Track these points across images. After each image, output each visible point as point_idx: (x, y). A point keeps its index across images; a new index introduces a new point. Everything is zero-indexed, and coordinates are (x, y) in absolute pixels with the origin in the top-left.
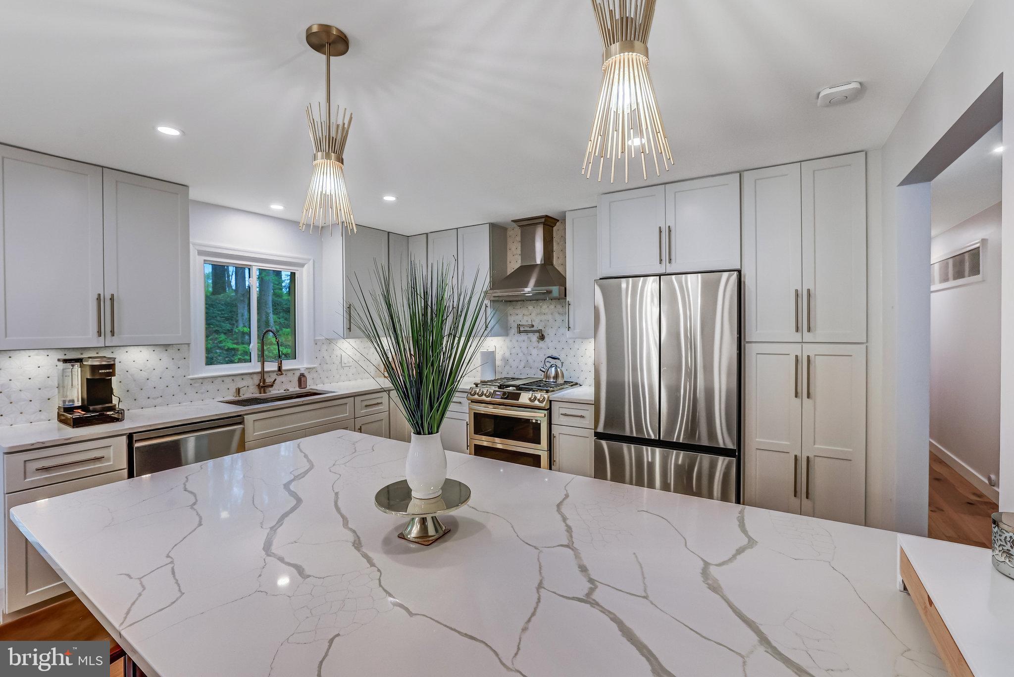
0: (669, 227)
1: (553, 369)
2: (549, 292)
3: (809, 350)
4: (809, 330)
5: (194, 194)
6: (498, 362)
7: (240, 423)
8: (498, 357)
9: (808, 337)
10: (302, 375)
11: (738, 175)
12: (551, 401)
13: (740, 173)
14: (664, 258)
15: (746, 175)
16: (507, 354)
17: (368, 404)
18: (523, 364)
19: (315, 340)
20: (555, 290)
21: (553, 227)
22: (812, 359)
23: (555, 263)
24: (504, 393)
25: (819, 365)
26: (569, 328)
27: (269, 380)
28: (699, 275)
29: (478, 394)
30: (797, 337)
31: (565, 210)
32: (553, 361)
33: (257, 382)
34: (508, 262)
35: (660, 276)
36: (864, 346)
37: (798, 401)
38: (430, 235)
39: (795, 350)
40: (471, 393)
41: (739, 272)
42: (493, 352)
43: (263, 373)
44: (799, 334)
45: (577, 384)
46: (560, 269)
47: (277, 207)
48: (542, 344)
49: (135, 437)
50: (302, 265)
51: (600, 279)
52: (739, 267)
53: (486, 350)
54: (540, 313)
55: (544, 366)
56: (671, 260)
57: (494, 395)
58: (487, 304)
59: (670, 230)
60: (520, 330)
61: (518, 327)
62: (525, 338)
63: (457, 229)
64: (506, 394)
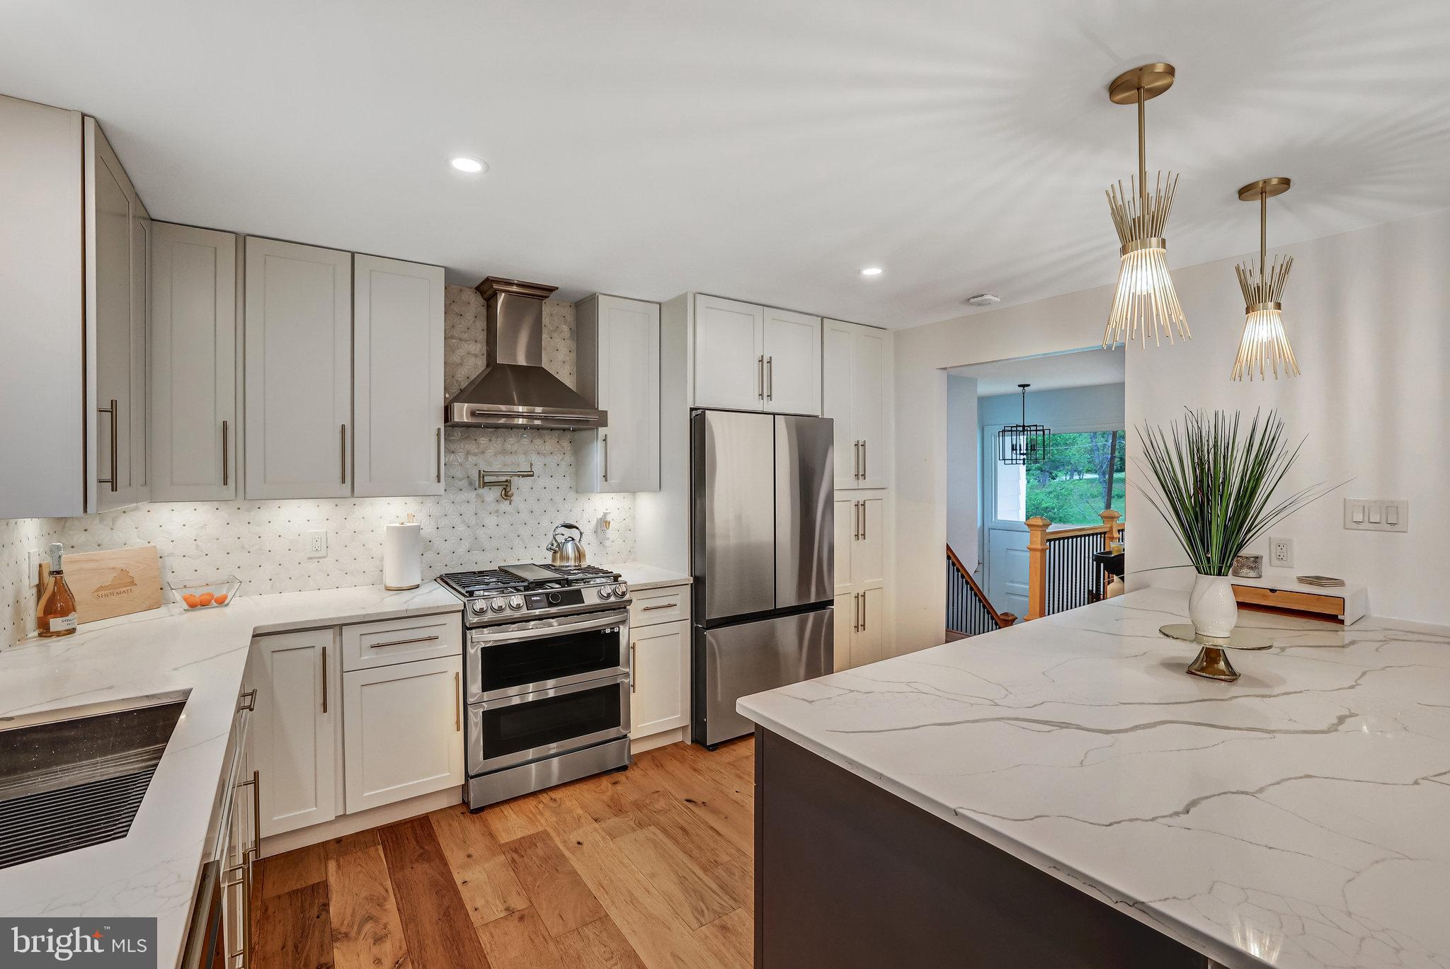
1: (570, 545)
4: (862, 477)
11: (820, 319)
14: (762, 394)
15: (825, 322)
18: (466, 545)
26: (604, 476)
29: (491, 609)
32: (567, 532)
42: (418, 528)
44: (857, 482)
48: (505, 506)
51: (694, 408)
52: (820, 414)
53: (398, 525)
54: (504, 452)
55: (554, 542)
56: (770, 396)
57: (530, 604)
58: (439, 430)
59: (769, 362)
60: (484, 481)
61: (481, 475)
62: (472, 495)
63: (353, 254)
64: (555, 595)
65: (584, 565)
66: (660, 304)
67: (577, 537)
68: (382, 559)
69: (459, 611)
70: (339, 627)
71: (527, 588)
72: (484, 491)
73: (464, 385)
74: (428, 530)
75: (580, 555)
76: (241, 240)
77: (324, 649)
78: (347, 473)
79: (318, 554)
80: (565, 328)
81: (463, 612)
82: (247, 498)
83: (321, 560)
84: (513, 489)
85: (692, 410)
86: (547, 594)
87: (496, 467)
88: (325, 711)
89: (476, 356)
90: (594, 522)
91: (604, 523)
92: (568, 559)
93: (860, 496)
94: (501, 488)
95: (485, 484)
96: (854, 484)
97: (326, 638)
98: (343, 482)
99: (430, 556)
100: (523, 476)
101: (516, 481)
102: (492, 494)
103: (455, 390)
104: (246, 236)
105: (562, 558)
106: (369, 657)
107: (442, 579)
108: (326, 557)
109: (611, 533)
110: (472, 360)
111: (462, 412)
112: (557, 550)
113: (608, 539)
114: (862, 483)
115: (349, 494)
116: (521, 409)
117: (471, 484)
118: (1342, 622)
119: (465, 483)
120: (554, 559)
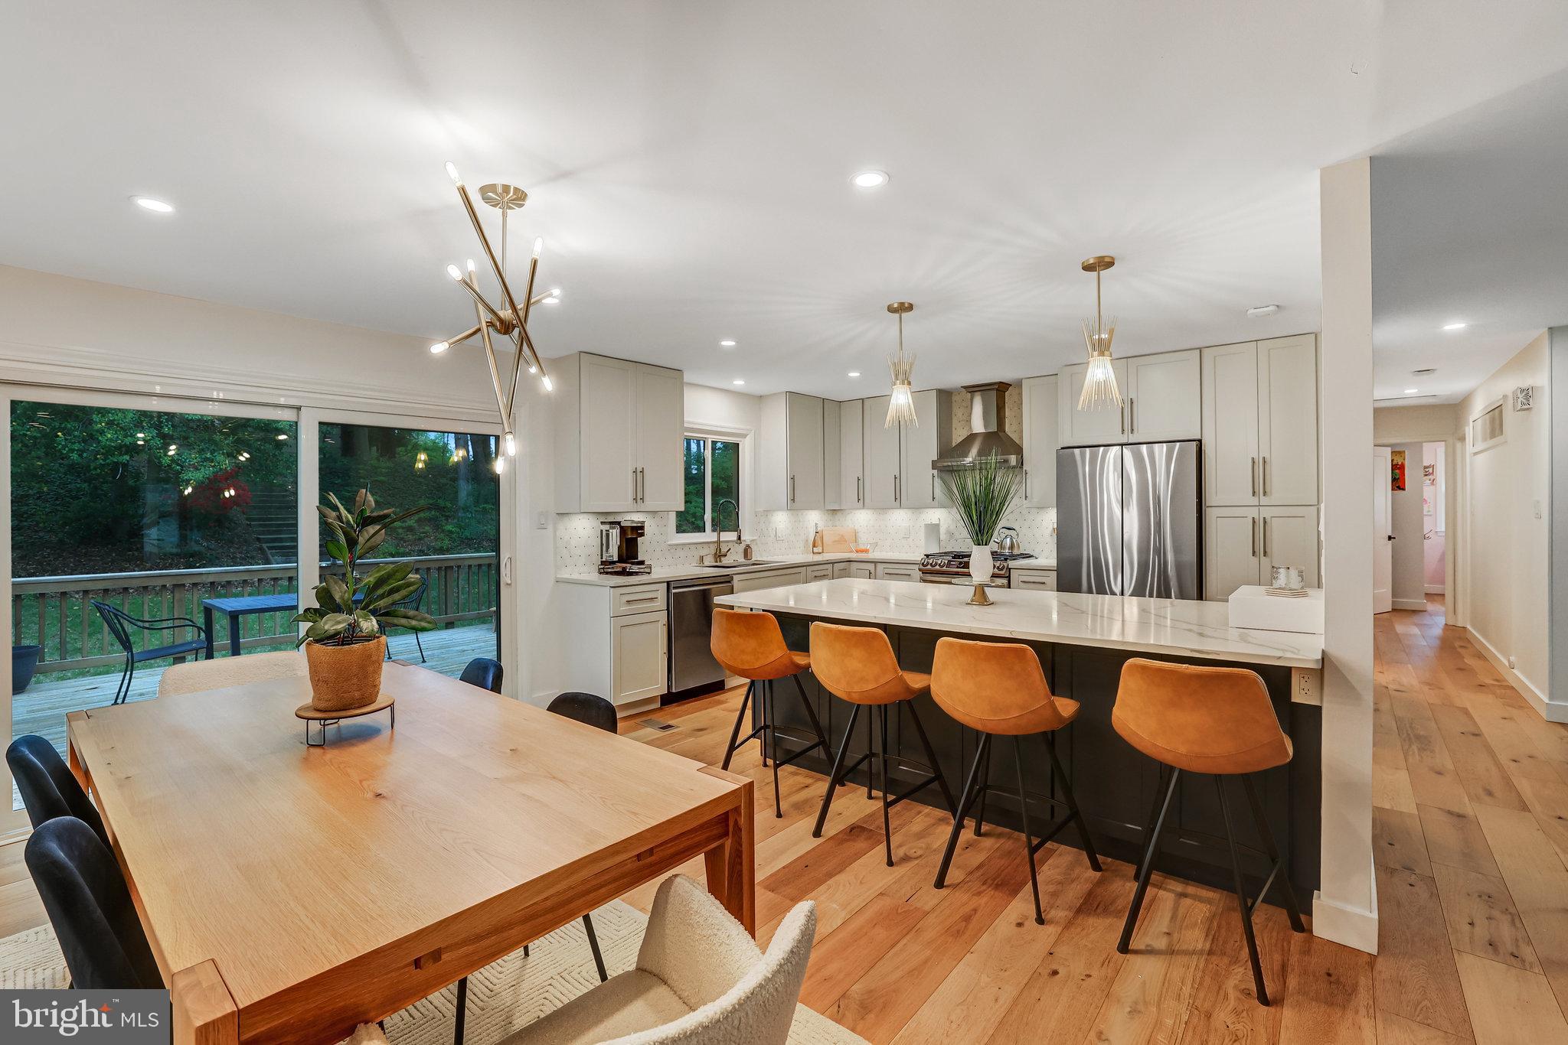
0: (1131, 399)
1: (1008, 540)
2: (1006, 461)
3: (1266, 513)
4: (1265, 493)
5: (688, 377)
6: (943, 537)
7: (729, 582)
8: (942, 530)
9: (1264, 500)
10: (748, 546)
11: (1198, 350)
12: (1010, 569)
13: (1200, 350)
14: (1126, 429)
15: (1206, 352)
16: (952, 527)
17: (817, 574)
19: (756, 512)
20: (1013, 459)
21: (1005, 392)
22: (1268, 520)
23: (1007, 429)
24: (961, 563)
25: (1275, 526)
26: (1026, 497)
27: (724, 550)
28: (1164, 445)
29: (931, 564)
30: (1254, 501)
31: (1021, 377)
32: (1008, 532)
33: (713, 552)
34: (953, 429)
35: (1122, 445)
36: (1315, 508)
37: (1256, 560)
38: (866, 402)
39: (1253, 513)
40: (923, 564)
41: (1200, 441)
42: (938, 525)
43: (719, 542)
44: (1256, 498)
45: (1032, 556)
46: (1014, 437)
47: (739, 383)
49: (672, 585)
50: (744, 436)
51: (1062, 448)
52: (1200, 438)
53: (930, 523)
56: (1133, 430)
58: (934, 474)
70: (876, 563)
73: (951, 448)
78: (898, 497)
79: (906, 536)
83: (907, 539)
85: (1059, 449)
93: (1261, 513)
98: (896, 501)
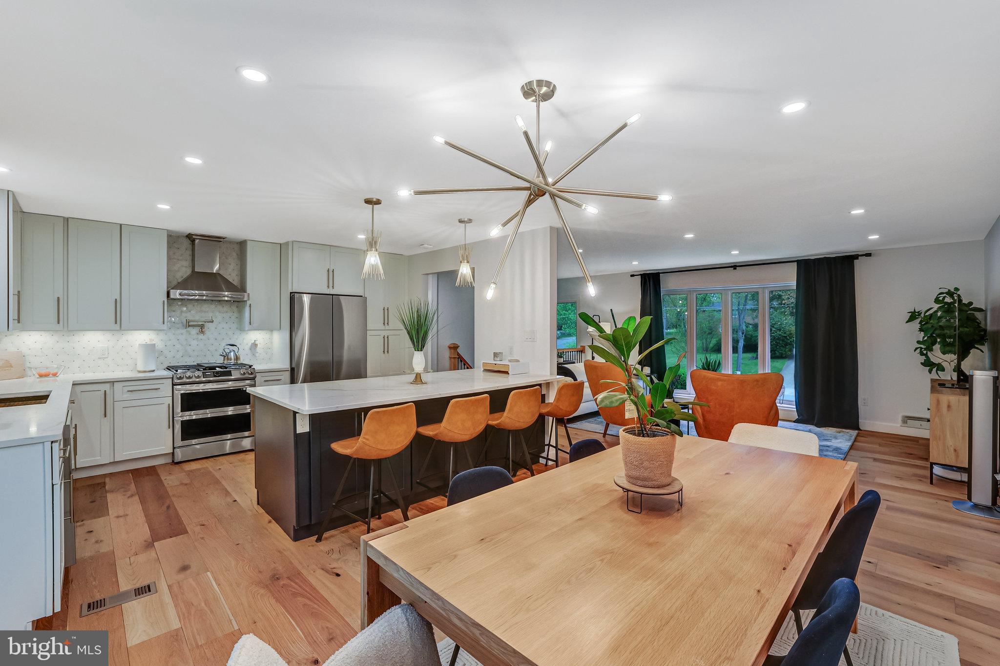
0: (333, 269)
1: (232, 353)
3: (388, 333)
4: (387, 324)
12: (256, 373)
14: (329, 286)
18: (180, 354)
20: (246, 296)
22: (388, 337)
31: (248, 239)
32: (231, 348)
35: (333, 295)
37: (384, 355)
39: (383, 333)
48: (201, 336)
52: (363, 295)
53: (144, 343)
54: (201, 311)
55: (224, 352)
56: (333, 287)
57: (204, 376)
58: (164, 301)
59: (333, 271)
60: (188, 325)
61: (188, 322)
62: (184, 331)
63: (121, 225)
64: (217, 373)
65: (239, 362)
66: (281, 244)
67: (236, 350)
68: (136, 359)
69: (170, 378)
70: (112, 382)
71: (204, 370)
72: (190, 329)
73: (180, 280)
74: (160, 345)
75: (237, 358)
76: (66, 220)
77: (105, 391)
78: (117, 319)
79: (104, 356)
80: (234, 254)
81: (172, 378)
82: (69, 329)
83: (105, 359)
84: (205, 329)
85: (291, 293)
86: (214, 372)
87: (197, 318)
88: (105, 417)
89: (186, 267)
90: (250, 344)
91: (254, 345)
92: (231, 359)
93: (386, 333)
94: (200, 328)
95: (189, 326)
96: (383, 328)
97: (107, 387)
98: (116, 323)
99: (162, 358)
100: (208, 322)
101: (207, 325)
102: (194, 331)
103: (175, 283)
104: (68, 218)
105: (228, 359)
106: (127, 396)
107: (167, 369)
108: (107, 358)
109: (259, 349)
110: (184, 269)
111: (176, 294)
112: (226, 356)
113: (257, 353)
114: (387, 327)
115: (119, 329)
116: (226, 293)
117: (183, 326)
118: (509, 374)
119: (180, 325)
120: (224, 360)
